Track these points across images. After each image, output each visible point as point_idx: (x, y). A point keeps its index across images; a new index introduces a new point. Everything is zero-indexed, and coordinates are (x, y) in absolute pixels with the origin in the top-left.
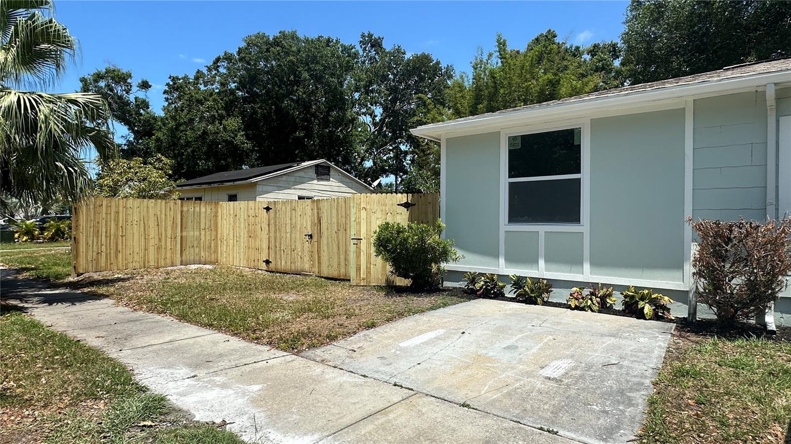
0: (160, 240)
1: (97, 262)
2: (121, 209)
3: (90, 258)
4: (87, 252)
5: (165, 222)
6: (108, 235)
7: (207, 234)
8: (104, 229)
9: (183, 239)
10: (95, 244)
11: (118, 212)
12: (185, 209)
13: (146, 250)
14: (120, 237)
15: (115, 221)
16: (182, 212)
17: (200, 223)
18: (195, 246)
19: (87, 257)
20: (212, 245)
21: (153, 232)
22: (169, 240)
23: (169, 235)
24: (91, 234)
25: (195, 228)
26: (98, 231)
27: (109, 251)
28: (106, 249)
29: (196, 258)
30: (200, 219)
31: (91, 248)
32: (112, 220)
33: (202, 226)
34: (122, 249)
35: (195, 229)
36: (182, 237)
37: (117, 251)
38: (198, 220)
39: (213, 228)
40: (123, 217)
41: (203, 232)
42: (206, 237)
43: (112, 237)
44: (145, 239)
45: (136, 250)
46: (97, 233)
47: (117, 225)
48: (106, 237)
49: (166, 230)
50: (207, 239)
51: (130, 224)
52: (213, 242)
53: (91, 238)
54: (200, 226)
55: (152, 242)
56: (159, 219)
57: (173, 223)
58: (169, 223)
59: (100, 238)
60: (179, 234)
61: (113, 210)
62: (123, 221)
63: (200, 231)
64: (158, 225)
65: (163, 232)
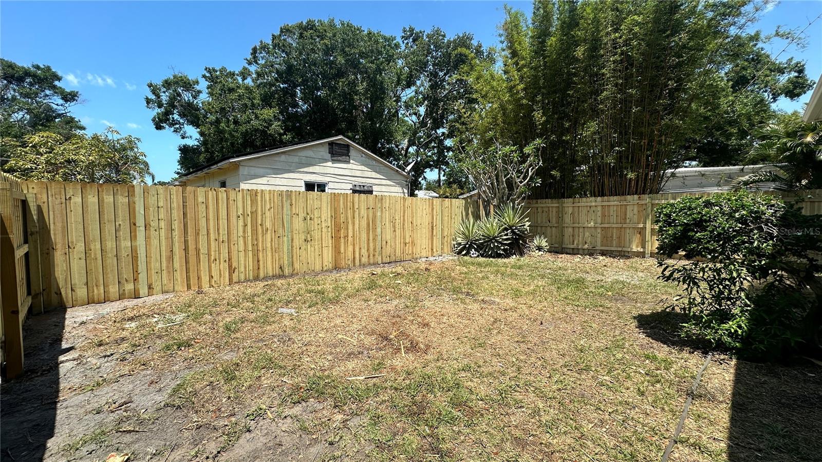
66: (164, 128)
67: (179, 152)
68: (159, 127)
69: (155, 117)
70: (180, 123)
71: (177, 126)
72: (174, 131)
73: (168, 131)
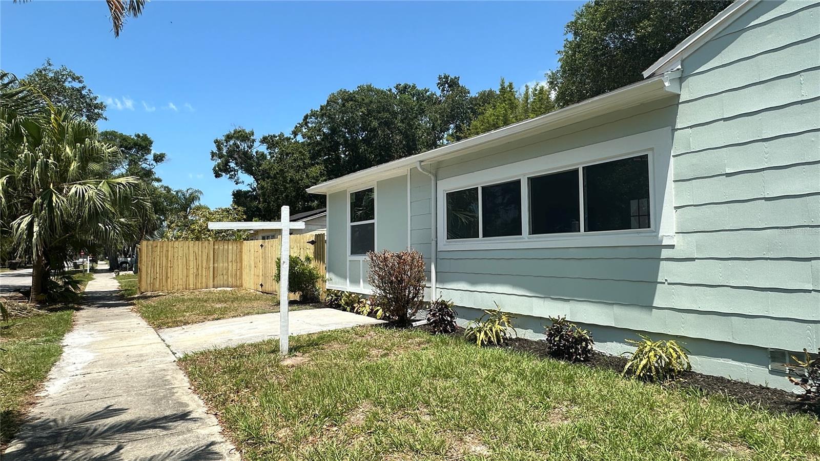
0: (198, 269)
1: (153, 285)
2: (170, 248)
3: (149, 282)
4: (147, 278)
5: (201, 257)
6: (161, 266)
7: (233, 266)
8: (158, 263)
9: (215, 269)
10: (152, 272)
11: (168, 251)
12: (216, 247)
13: (187, 276)
14: (169, 268)
15: (166, 256)
16: (214, 249)
17: (228, 257)
18: (224, 274)
19: (147, 281)
20: (238, 273)
21: (192, 264)
22: (204, 270)
23: (204, 266)
24: (150, 266)
25: (224, 260)
26: (154, 264)
27: (161, 278)
28: (160, 276)
29: (225, 283)
30: (228, 254)
31: (149, 275)
32: (164, 256)
33: (230, 259)
34: (171, 276)
35: (224, 262)
36: (214, 267)
37: (167, 278)
38: (227, 255)
39: (238, 261)
40: (171, 254)
41: (230, 264)
42: (232, 267)
43: (164, 268)
44: (187, 269)
45: (180, 277)
46: (154, 265)
47: (167, 259)
48: (160, 268)
49: (202, 262)
50: (234, 268)
51: (176, 258)
52: (238, 271)
53: (150, 268)
54: (228, 260)
55: (191, 272)
56: (197, 255)
57: (208, 257)
58: (205, 257)
59: (155, 268)
60: (211, 265)
61: (165, 248)
62: (171, 256)
63: (228, 263)
64: (196, 259)
65: (200, 264)
66: (222, 175)
67: (233, 196)
68: (218, 175)
69: (215, 167)
70: (235, 170)
71: (233, 173)
72: (230, 178)
73: (225, 177)
